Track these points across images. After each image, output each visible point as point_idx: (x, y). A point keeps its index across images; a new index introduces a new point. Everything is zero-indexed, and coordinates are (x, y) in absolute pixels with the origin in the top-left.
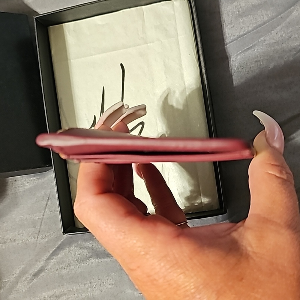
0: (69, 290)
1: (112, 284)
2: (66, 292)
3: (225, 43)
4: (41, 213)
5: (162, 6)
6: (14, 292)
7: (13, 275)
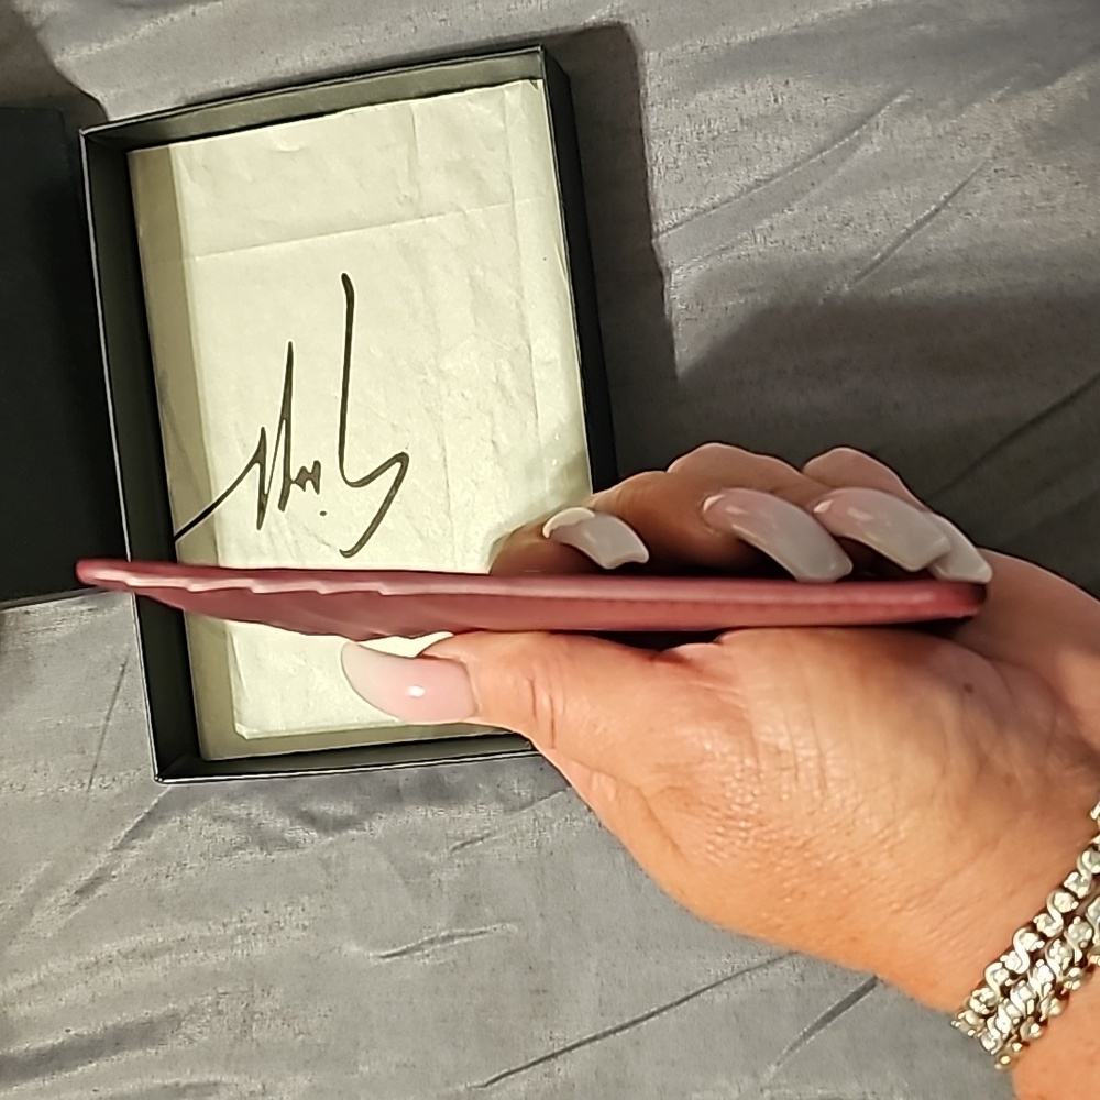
0: (180, 937)
2: (171, 944)
3: (655, 228)
4: (101, 711)
5: (469, 104)
6: (20, 938)
7: (20, 887)
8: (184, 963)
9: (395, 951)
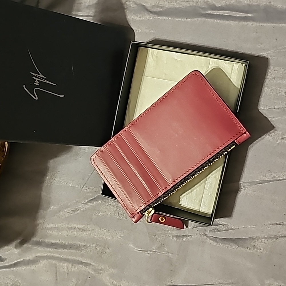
0: (93, 229)
1: (122, 237)
2: (90, 230)
5: (225, 64)
6: (56, 216)
7: (59, 205)
8: (91, 235)
9: (141, 250)
